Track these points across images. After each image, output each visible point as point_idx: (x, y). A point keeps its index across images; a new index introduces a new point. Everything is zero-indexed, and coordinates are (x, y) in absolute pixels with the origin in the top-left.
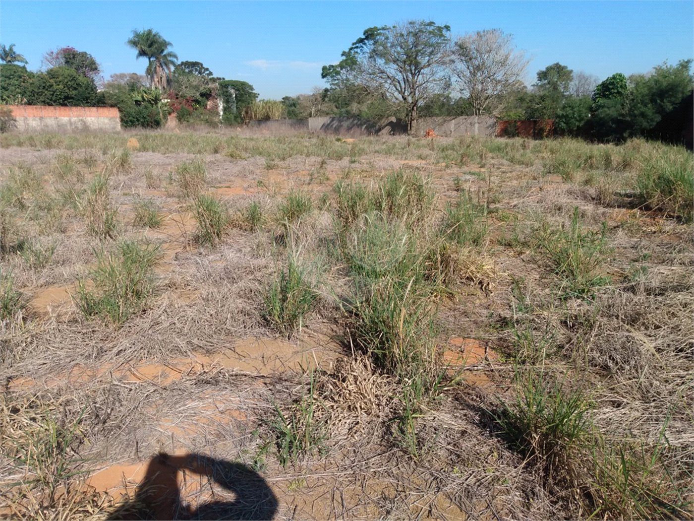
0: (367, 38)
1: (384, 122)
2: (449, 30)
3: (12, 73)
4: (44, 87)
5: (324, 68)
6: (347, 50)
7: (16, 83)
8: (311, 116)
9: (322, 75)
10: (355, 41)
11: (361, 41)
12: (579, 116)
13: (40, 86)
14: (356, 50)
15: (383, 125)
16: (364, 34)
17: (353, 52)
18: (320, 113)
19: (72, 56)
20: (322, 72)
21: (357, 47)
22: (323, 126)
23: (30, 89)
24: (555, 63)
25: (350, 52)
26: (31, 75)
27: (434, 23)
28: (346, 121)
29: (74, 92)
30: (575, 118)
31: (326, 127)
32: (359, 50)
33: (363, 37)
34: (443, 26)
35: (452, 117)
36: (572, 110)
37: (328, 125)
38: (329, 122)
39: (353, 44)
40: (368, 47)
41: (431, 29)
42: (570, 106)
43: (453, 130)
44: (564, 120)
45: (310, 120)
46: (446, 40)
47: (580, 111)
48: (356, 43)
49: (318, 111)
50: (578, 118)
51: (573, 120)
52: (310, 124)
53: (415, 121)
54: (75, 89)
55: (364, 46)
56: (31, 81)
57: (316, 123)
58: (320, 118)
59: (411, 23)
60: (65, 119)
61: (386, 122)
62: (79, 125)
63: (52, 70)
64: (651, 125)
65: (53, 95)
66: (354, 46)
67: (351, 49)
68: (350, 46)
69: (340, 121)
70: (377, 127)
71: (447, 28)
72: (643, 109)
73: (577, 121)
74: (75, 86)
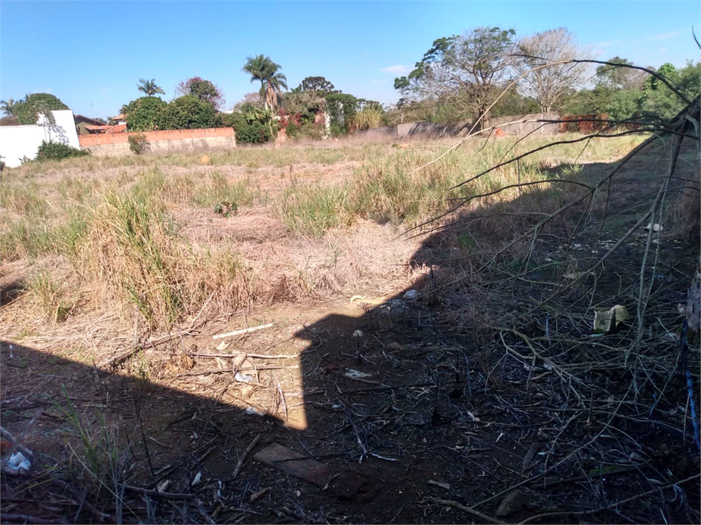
0: (437, 48)
1: (461, 124)
2: (514, 33)
3: (150, 104)
4: (173, 114)
5: (397, 80)
6: (420, 61)
7: (153, 112)
8: (400, 123)
9: (395, 86)
10: (427, 52)
11: (432, 51)
12: (627, 109)
13: (170, 113)
14: (428, 60)
15: (462, 126)
16: (434, 45)
17: (425, 62)
18: (408, 120)
19: (196, 86)
20: (394, 83)
21: (429, 58)
22: (409, 132)
23: (163, 116)
24: (615, 56)
25: (422, 63)
26: (165, 104)
27: (498, 28)
28: (429, 125)
29: (197, 116)
30: (623, 111)
31: (412, 133)
32: (431, 60)
33: (434, 47)
34: (507, 30)
35: (520, 116)
36: (619, 103)
37: (414, 130)
38: (415, 127)
39: (425, 55)
40: (439, 57)
41: (496, 34)
42: (618, 100)
43: (521, 128)
44: (612, 113)
45: (399, 126)
46: (510, 44)
47: (627, 104)
48: (427, 54)
49: (407, 117)
50: (625, 111)
51: (620, 113)
52: (399, 131)
53: (488, 121)
54: (198, 113)
55: (435, 55)
56: (164, 110)
57: (404, 129)
58: (407, 124)
59: (476, 31)
60: (188, 140)
61: (464, 123)
62: (200, 145)
63: (179, 99)
64: (673, 115)
65: (179, 120)
66: (427, 57)
67: (424, 59)
68: (423, 58)
69: (425, 126)
70: (456, 129)
71: (513, 32)
72: (667, 100)
73: (624, 113)
74: (197, 111)
